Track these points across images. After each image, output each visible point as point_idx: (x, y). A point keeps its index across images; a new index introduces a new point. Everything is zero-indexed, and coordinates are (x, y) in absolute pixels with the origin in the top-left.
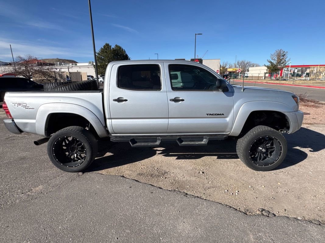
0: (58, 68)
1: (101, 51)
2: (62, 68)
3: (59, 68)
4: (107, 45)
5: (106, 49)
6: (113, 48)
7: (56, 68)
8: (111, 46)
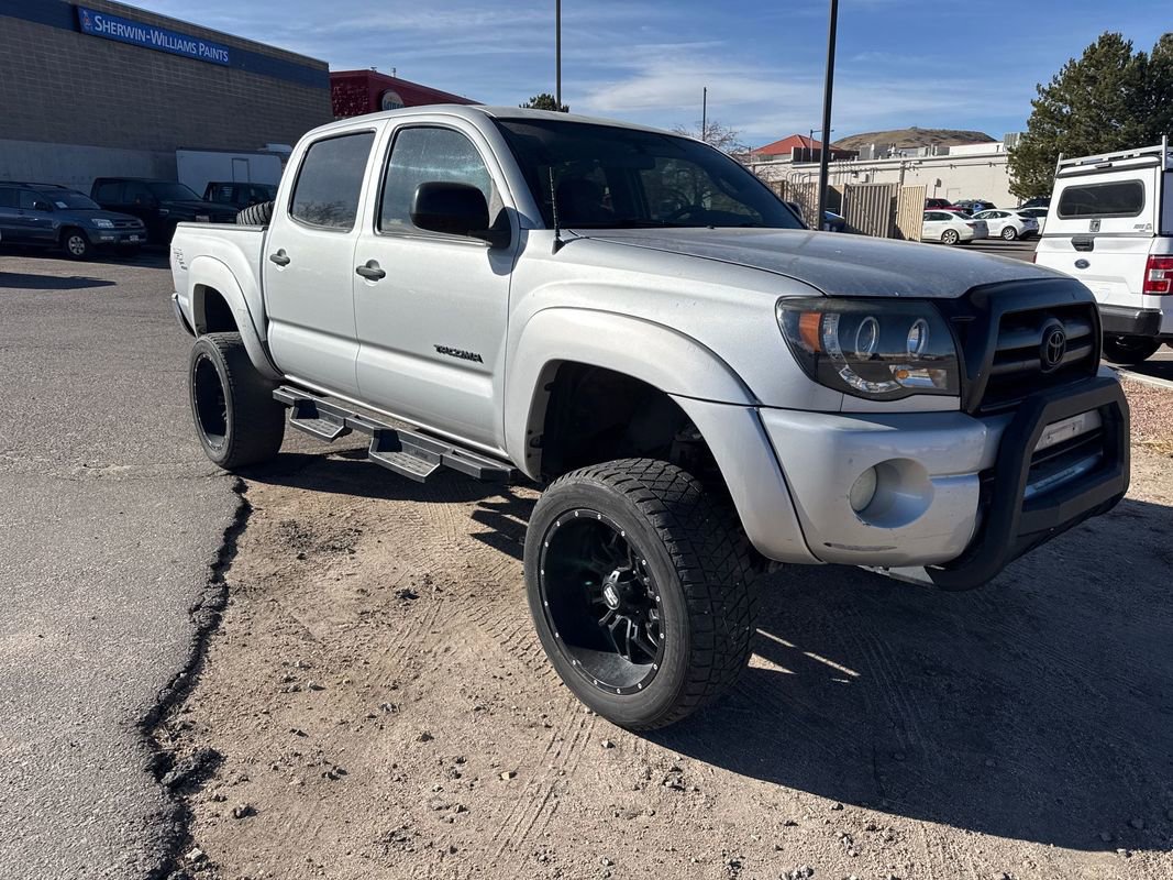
0: (863, 168)
1: (1068, 79)
2: (877, 170)
3: (866, 170)
4: (1110, 42)
5: (1098, 65)
6: (1141, 56)
7: (857, 168)
8: (1130, 43)
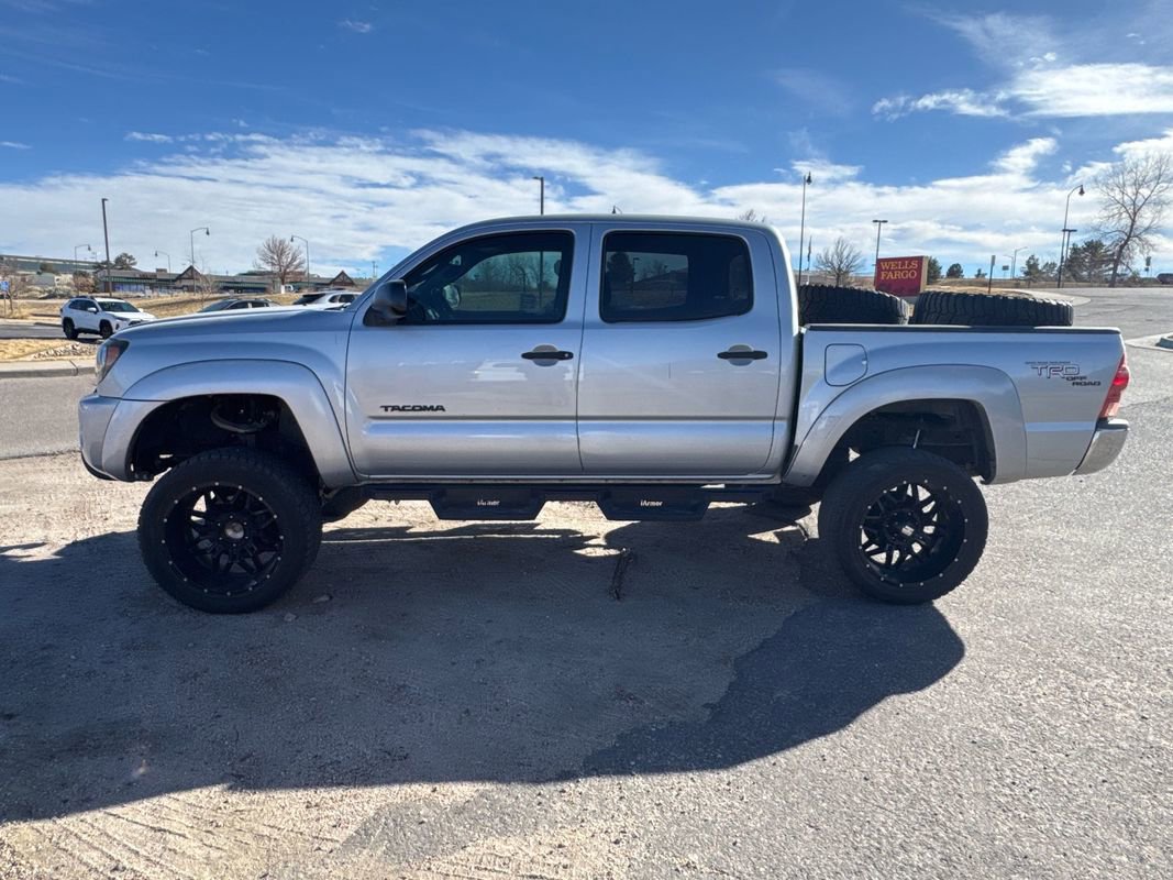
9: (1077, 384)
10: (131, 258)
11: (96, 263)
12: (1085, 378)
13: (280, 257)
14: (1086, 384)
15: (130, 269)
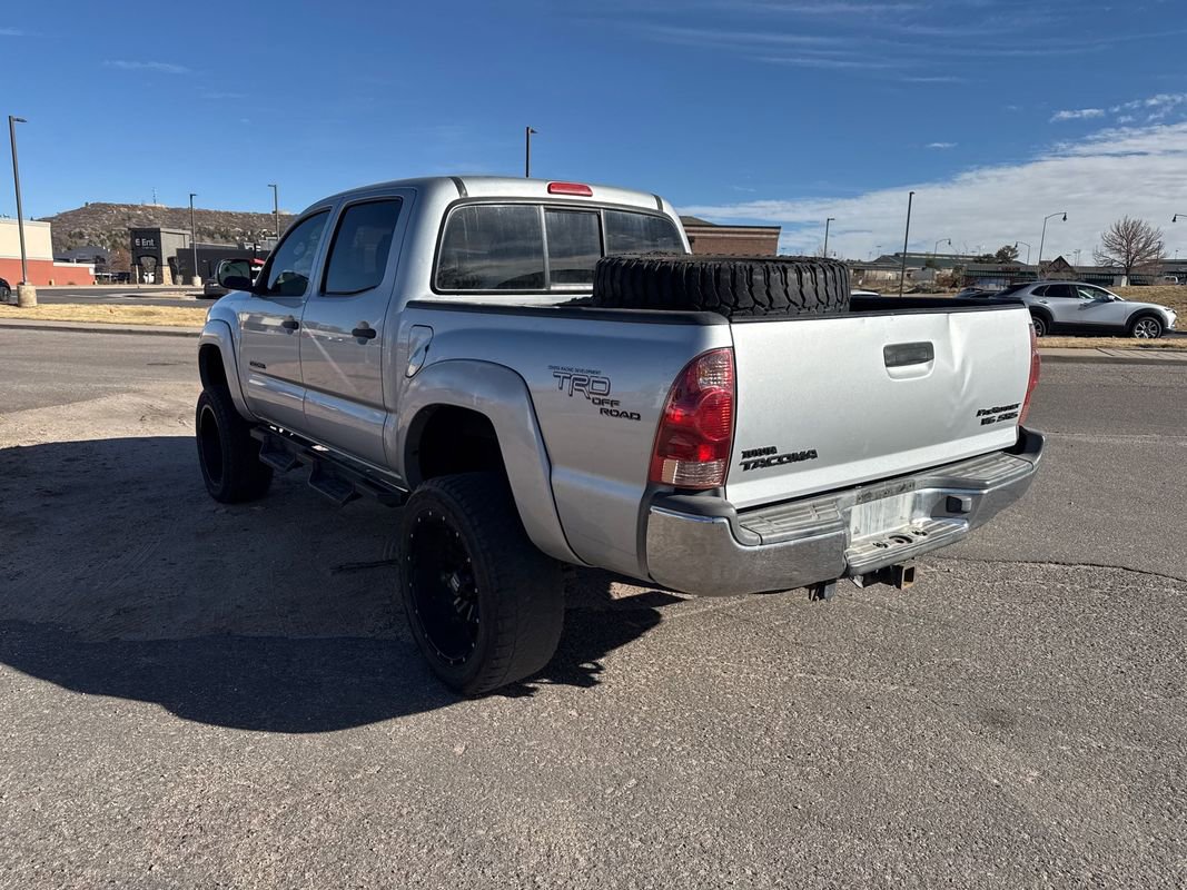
9: (607, 411)
10: (1013, 250)
11: (978, 257)
12: (617, 403)
13: (1129, 242)
14: (619, 415)
15: (1010, 262)
